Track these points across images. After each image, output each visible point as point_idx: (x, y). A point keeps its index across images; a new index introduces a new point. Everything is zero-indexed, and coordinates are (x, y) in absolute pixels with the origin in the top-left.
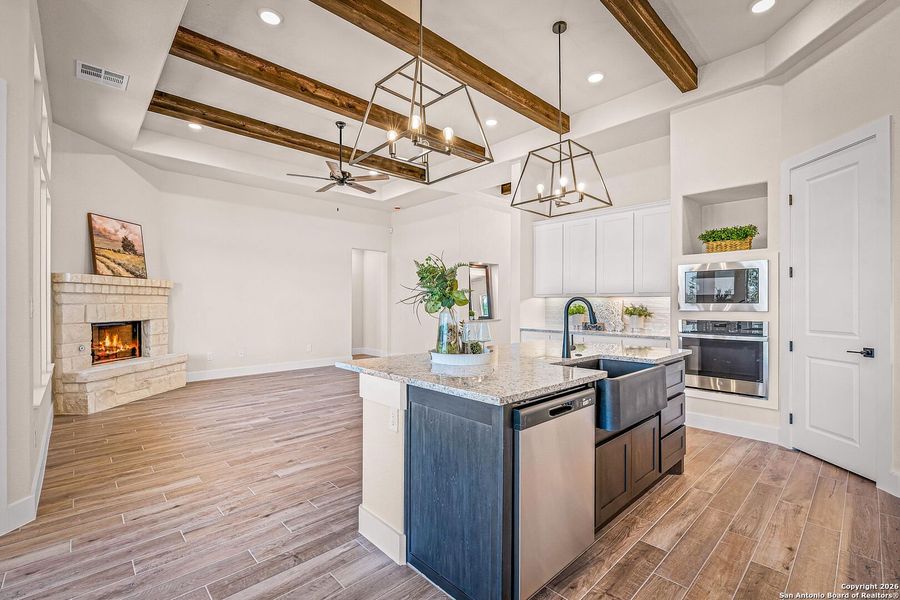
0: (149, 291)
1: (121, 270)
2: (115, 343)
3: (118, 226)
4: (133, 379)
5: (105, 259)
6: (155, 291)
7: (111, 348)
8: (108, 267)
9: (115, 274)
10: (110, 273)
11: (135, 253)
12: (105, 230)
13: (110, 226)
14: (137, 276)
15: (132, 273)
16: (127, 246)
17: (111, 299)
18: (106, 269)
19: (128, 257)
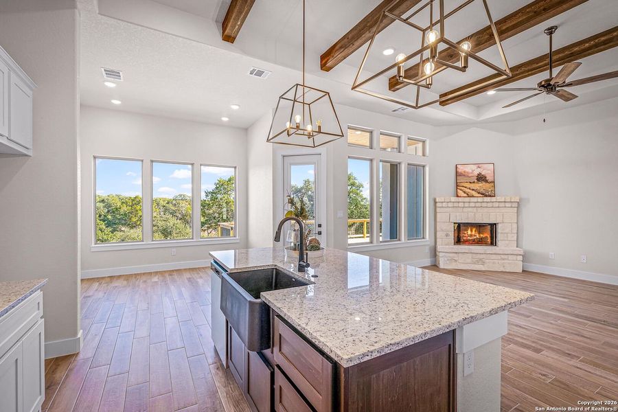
0: (497, 205)
1: (474, 193)
2: (473, 233)
3: (474, 167)
4: (470, 257)
5: (463, 188)
6: (502, 205)
7: (471, 235)
8: (465, 192)
9: (469, 196)
10: (465, 195)
11: (486, 181)
12: (464, 172)
13: (468, 169)
14: (486, 196)
15: (482, 194)
16: (481, 178)
17: (465, 210)
18: (463, 193)
19: (481, 185)
